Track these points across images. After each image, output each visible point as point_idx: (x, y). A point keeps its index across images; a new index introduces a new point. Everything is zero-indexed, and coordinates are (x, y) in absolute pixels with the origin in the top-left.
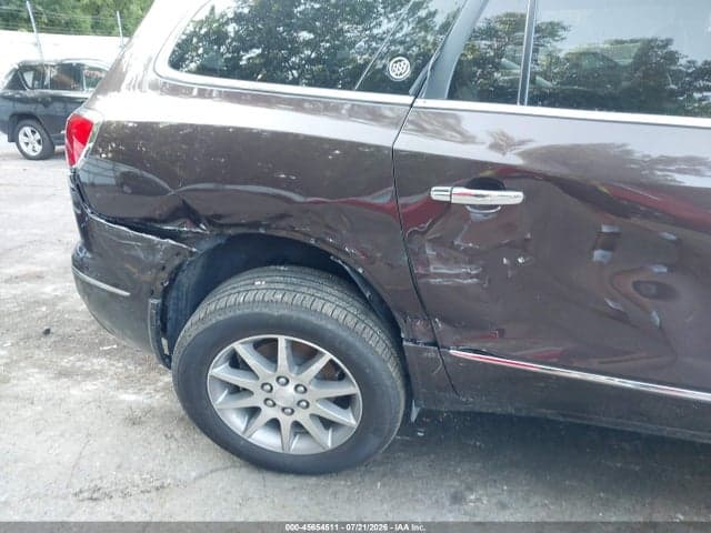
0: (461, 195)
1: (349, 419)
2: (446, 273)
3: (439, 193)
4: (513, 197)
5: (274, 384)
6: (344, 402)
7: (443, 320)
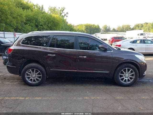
0: (50, 55)
1: (40, 79)
2: (49, 62)
3: (49, 55)
4: (54, 55)
5: (33, 75)
6: (40, 77)
7: (50, 66)
